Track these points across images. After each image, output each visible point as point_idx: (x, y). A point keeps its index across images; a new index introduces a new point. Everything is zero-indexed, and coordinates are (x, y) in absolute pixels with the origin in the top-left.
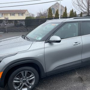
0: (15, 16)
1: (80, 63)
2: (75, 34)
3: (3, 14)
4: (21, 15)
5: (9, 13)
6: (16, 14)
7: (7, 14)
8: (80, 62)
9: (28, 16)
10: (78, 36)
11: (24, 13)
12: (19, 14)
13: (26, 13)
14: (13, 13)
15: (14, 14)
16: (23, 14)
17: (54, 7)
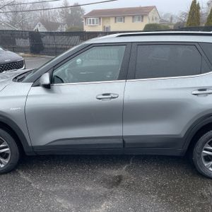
0: (124, 22)
1: (118, 144)
2: (110, 73)
3: (100, 18)
5: (112, 17)
7: (109, 18)
8: (120, 141)
9: (155, 22)
10: (118, 79)
11: (147, 15)
12: (133, 17)
15: (124, 17)
16: (142, 17)
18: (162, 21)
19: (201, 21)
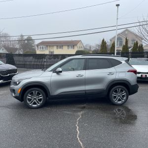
0: (63, 49)
3: (47, 46)
4: (72, 48)
6: (64, 47)
7: (53, 46)
9: (81, 49)
10: (83, 70)
11: (76, 45)
12: (68, 46)
13: (78, 45)
14: (60, 45)
15: (63, 46)
16: (74, 46)
17: (121, 37)
18: (85, 49)
19: (107, 49)
